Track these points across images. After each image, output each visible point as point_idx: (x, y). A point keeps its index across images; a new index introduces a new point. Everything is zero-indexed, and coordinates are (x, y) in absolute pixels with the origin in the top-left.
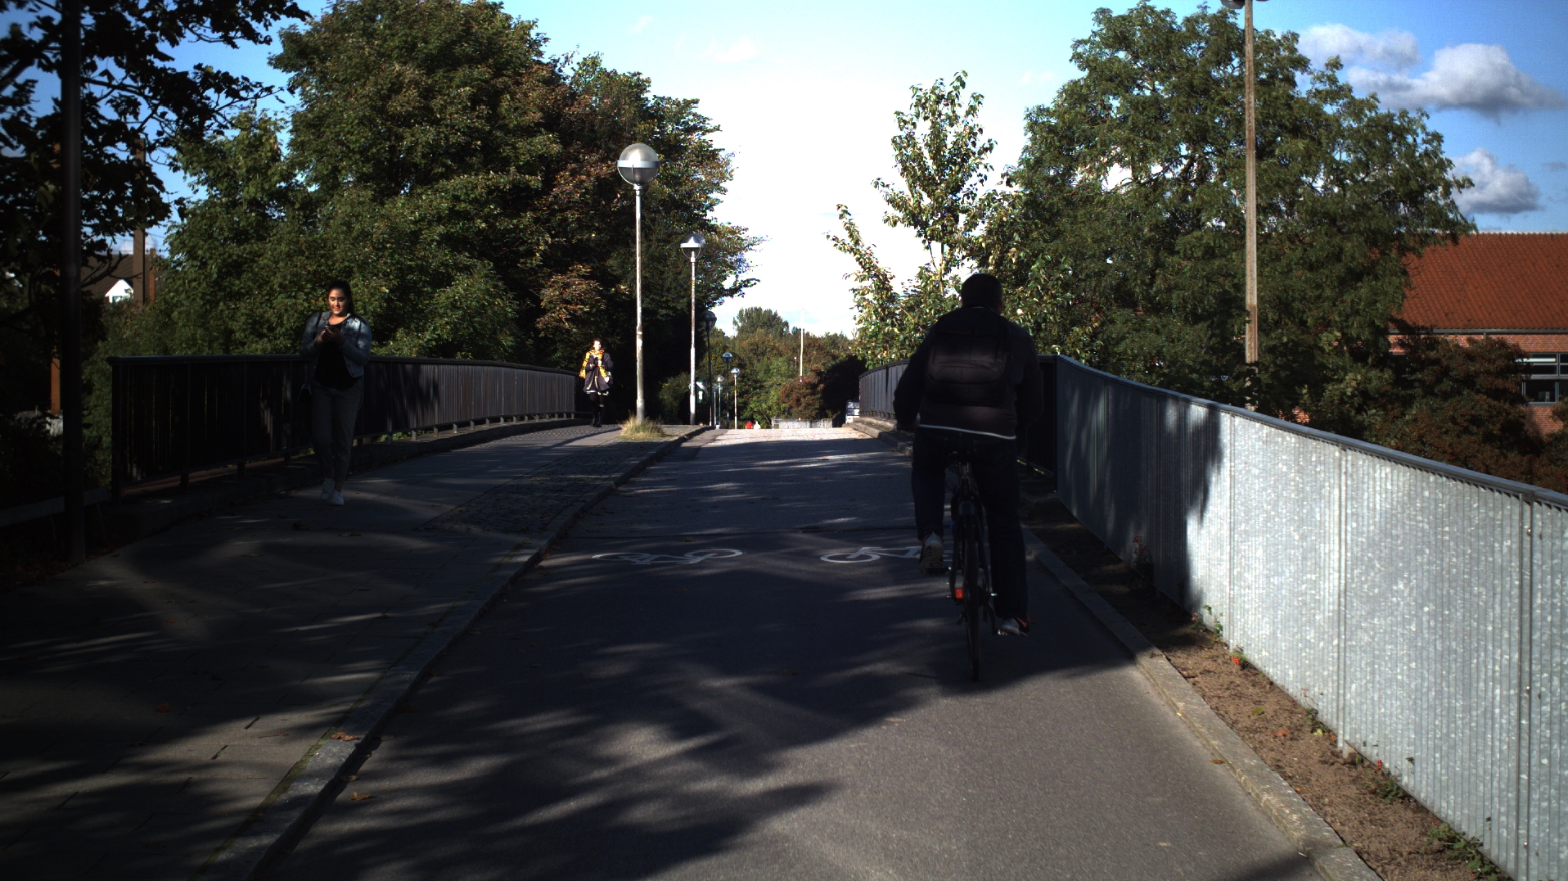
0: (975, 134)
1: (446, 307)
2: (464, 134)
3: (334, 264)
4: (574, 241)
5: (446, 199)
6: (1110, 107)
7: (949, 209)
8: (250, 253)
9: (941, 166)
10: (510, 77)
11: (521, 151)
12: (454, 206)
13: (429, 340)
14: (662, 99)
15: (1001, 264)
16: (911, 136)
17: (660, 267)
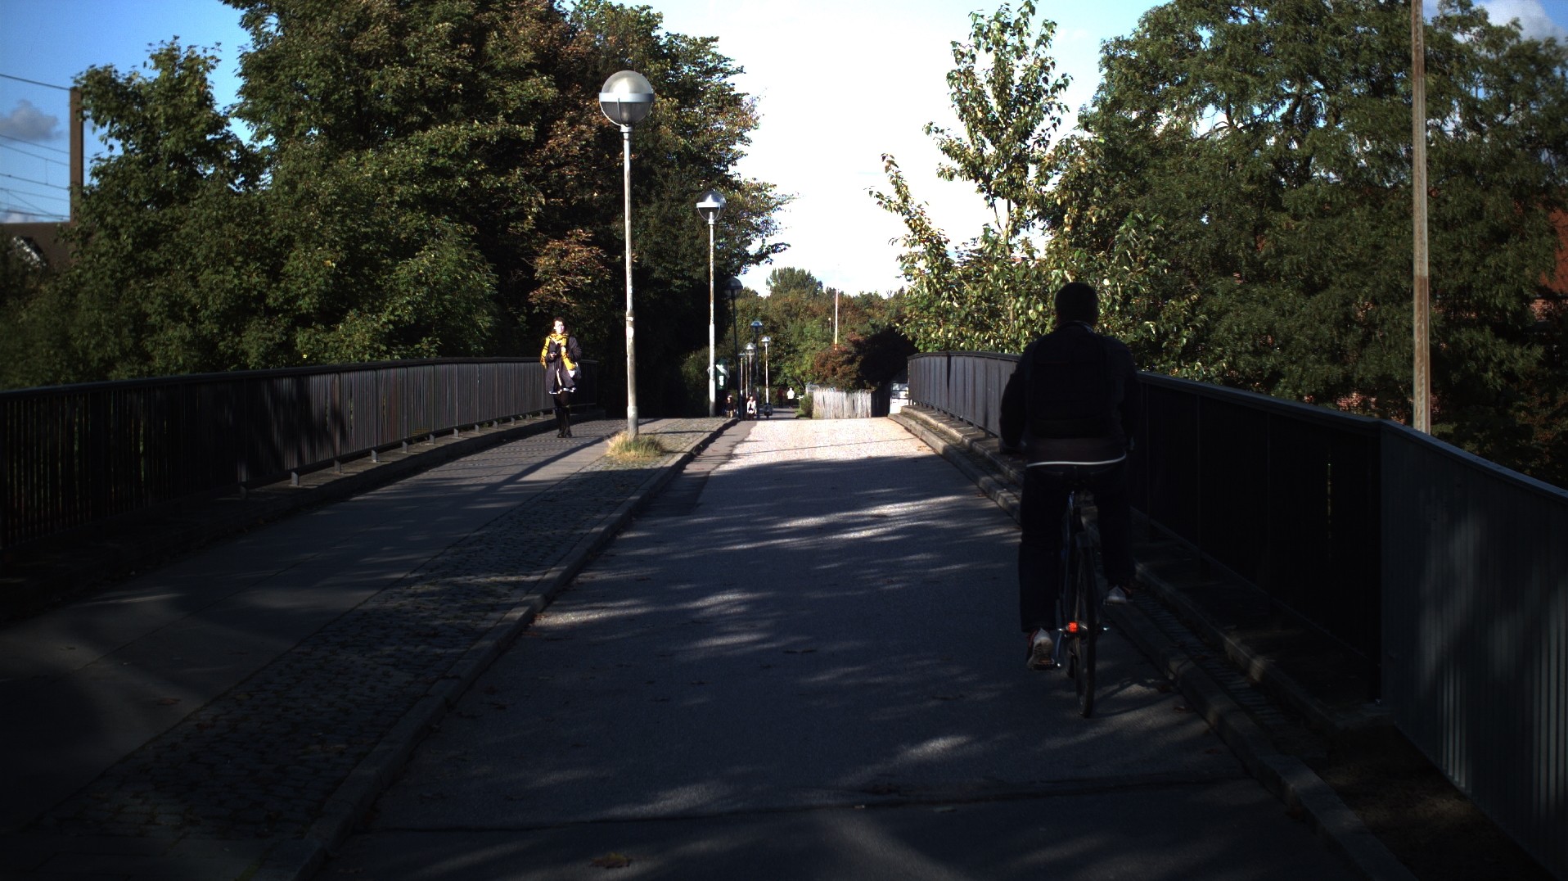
0: (1047, 69)
1: (409, 283)
2: (442, 76)
3: (271, 233)
4: (574, 202)
5: (422, 153)
6: (1200, 38)
7: (1017, 158)
8: (172, 219)
9: (1008, 105)
10: (497, 11)
11: (511, 96)
12: (431, 162)
13: (385, 323)
14: (676, 36)
15: (1079, 224)
16: (970, 72)
17: (674, 230)
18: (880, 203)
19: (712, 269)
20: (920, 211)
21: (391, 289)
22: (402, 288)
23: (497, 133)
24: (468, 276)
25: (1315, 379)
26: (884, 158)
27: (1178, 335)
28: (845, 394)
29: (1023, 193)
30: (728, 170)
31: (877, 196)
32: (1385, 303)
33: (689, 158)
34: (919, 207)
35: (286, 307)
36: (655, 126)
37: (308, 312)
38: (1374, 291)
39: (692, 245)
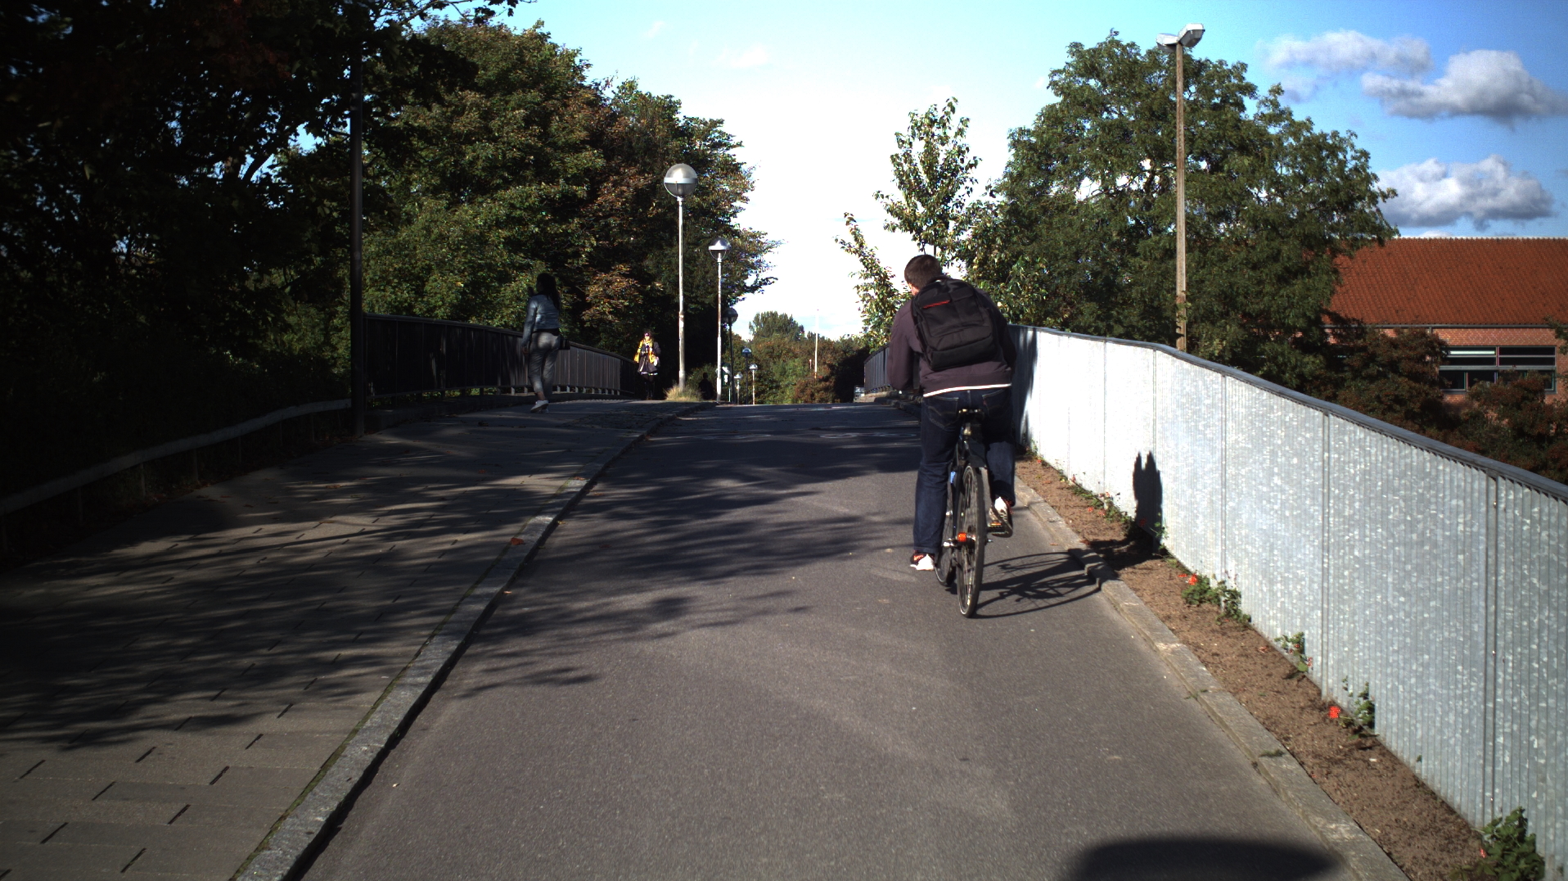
0: (963, 152)
2: (519, 150)
4: (615, 244)
5: (504, 207)
6: (1083, 128)
9: (934, 179)
10: (558, 99)
11: (569, 165)
14: (692, 119)
15: (985, 263)
16: (908, 154)
18: (843, 248)
19: (720, 296)
20: (872, 253)
23: (559, 192)
26: (846, 215)
29: (945, 240)
30: (730, 222)
31: (841, 243)
33: (702, 212)
34: (871, 250)
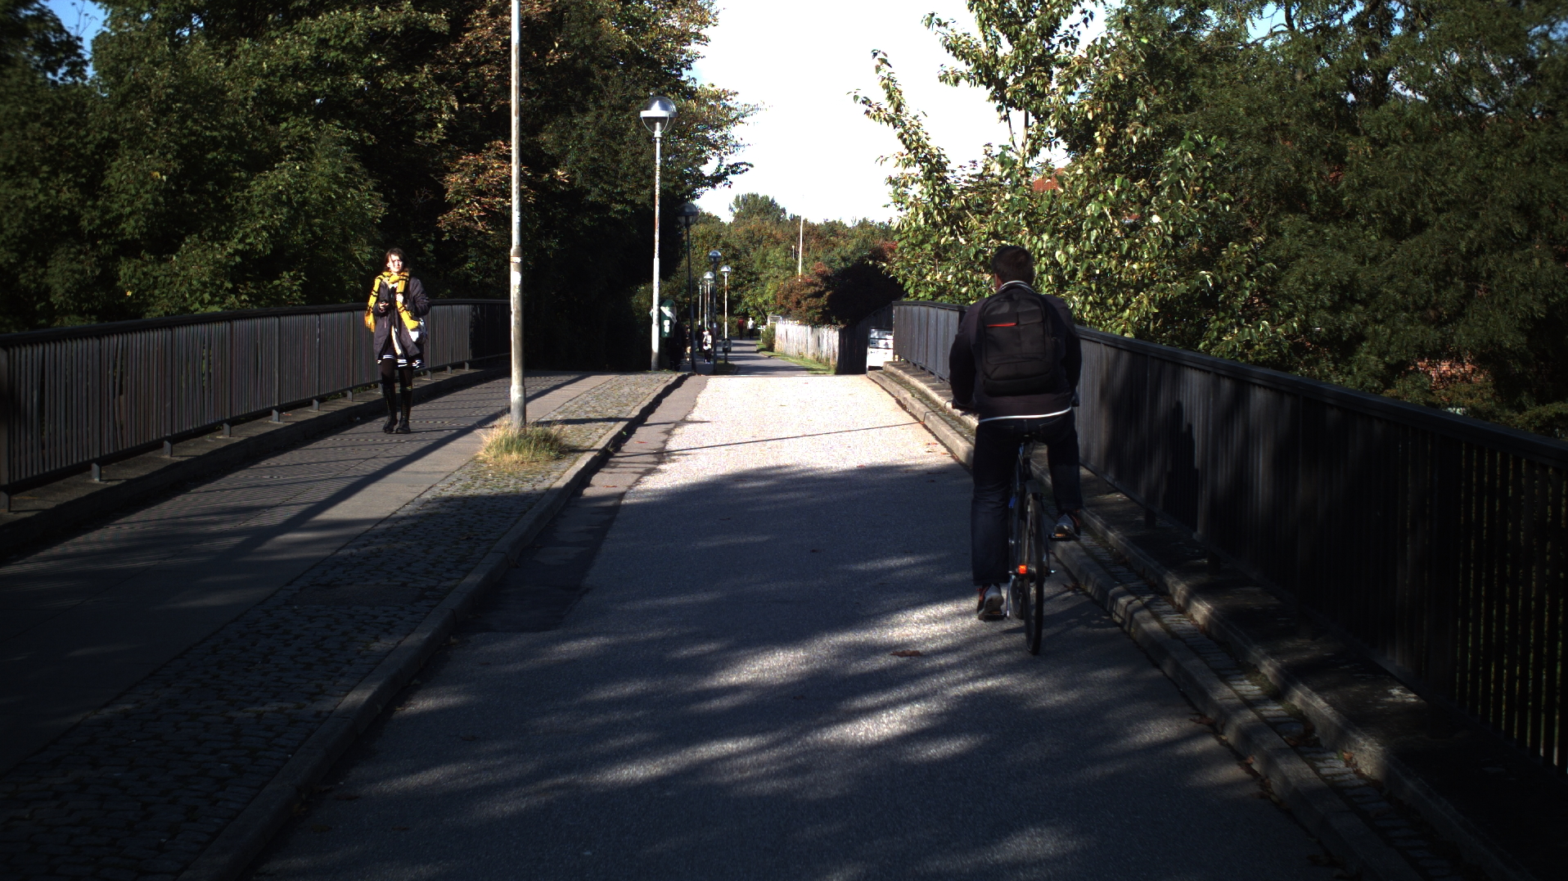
1: (265, 203)
3: (88, 135)
4: (494, 108)
7: (1039, 61)
12: (321, 54)
13: (230, 254)
15: (1116, 144)
17: (614, 145)
18: (867, 112)
19: (657, 192)
20: (915, 123)
21: (244, 210)
22: (256, 209)
23: (402, 22)
24: (345, 195)
25: (1408, 344)
26: (875, 54)
27: (1239, 286)
28: (809, 328)
29: (1045, 104)
30: (681, 75)
31: (864, 102)
32: (1493, 251)
33: (633, 57)
34: (915, 118)
35: (105, 231)
36: (595, 20)
37: (133, 237)
38: (1480, 236)
39: (635, 162)
